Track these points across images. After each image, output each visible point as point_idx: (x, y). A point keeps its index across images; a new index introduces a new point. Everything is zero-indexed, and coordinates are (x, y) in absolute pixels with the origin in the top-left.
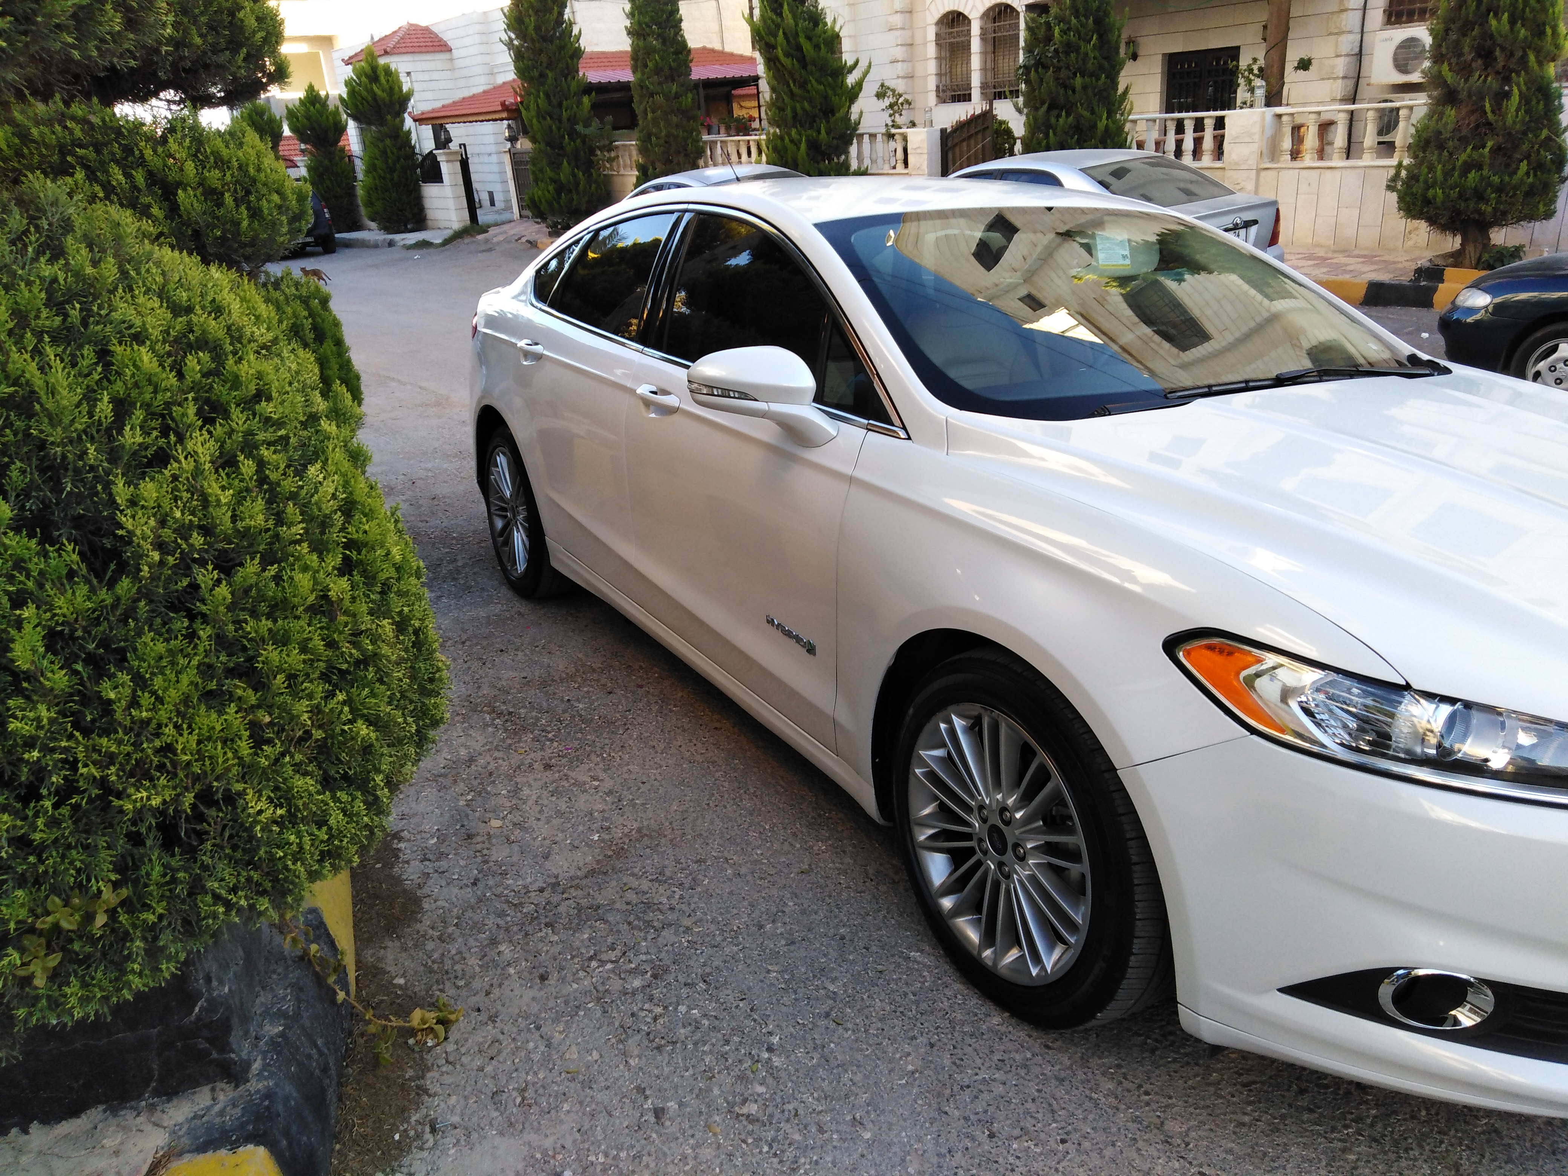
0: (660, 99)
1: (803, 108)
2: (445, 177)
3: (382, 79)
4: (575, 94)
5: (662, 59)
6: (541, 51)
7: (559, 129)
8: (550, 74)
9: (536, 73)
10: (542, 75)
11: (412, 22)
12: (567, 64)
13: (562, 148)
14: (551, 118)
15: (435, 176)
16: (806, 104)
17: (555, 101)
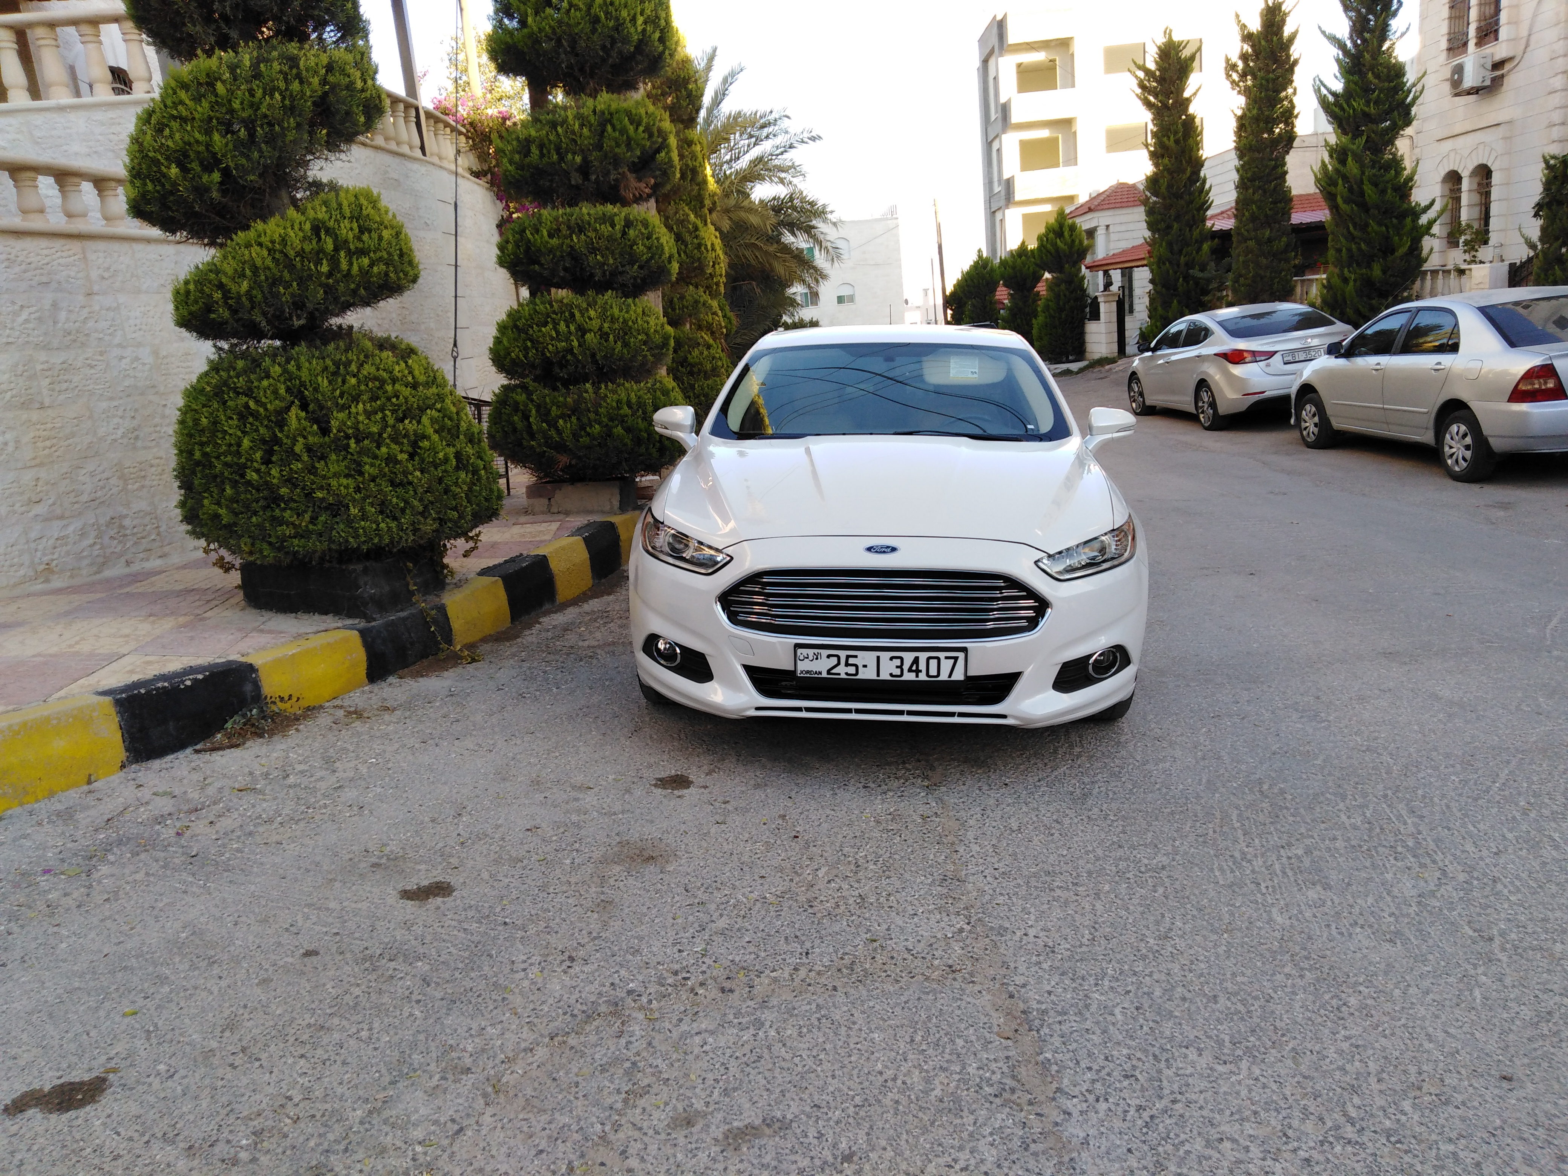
0: (1252, 244)
1: (1360, 249)
2: (1102, 315)
3: (1066, 234)
4: (1196, 241)
5: (1259, 208)
6: (1171, 206)
7: (1176, 273)
8: (1176, 226)
9: (1162, 225)
10: (1169, 227)
11: (1121, 181)
12: (1193, 216)
13: (1175, 289)
14: (1170, 263)
15: (1096, 316)
16: (1363, 246)
17: (1176, 248)
